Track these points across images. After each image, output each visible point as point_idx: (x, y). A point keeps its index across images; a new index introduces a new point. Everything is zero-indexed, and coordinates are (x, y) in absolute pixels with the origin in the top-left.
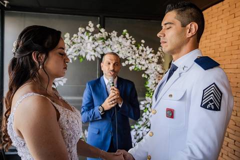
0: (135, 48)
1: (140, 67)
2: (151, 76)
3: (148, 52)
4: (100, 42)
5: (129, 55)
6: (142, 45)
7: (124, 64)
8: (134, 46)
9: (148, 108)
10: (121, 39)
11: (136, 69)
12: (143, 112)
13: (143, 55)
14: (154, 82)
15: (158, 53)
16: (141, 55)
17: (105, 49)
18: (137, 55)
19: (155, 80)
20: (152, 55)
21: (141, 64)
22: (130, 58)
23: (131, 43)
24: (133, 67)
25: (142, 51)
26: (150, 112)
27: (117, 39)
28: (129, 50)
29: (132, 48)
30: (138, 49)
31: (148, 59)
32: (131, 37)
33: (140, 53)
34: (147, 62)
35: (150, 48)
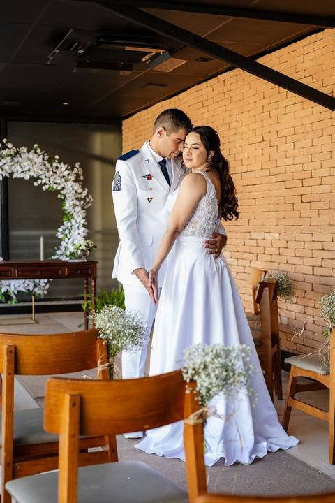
0: (48, 165)
1: (55, 186)
2: (67, 196)
3: (63, 169)
4: (8, 159)
5: (41, 173)
6: (56, 161)
7: (36, 184)
8: (46, 163)
9: (66, 235)
10: (31, 155)
11: (50, 189)
12: (61, 240)
13: (58, 173)
14: (72, 203)
15: (75, 169)
16: (55, 173)
17: (13, 167)
18: (51, 173)
19: (73, 200)
20: (67, 172)
21: (56, 183)
22: (43, 177)
23: (43, 159)
24: (47, 186)
25: (57, 168)
26: (69, 239)
27: (27, 155)
28: (41, 168)
29: (45, 165)
30: (51, 166)
31: (64, 177)
32: (43, 152)
33: (54, 171)
34: (63, 180)
35: (64, 164)
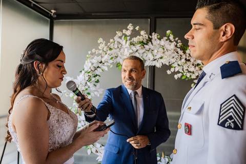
0: (181, 52)
1: (188, 75)
4: (138, 47)
5: (173, 60)
7: (169, 72)
8: (179, 50)
10: (163, 42)
11: (183, 78)
13: (192, 60)
16: (189, 60)
17: (145, 54)
18: (183, 60)
22: (175, 65)
23: (176, 46)
24: (179, 75)
27: (158, 41)
28: (173, 55)
29: (177, 52)
30: (184, 53)
31: (198, 65)
32: (176, 39)
33: (188, 58)
34: (198, 68)
